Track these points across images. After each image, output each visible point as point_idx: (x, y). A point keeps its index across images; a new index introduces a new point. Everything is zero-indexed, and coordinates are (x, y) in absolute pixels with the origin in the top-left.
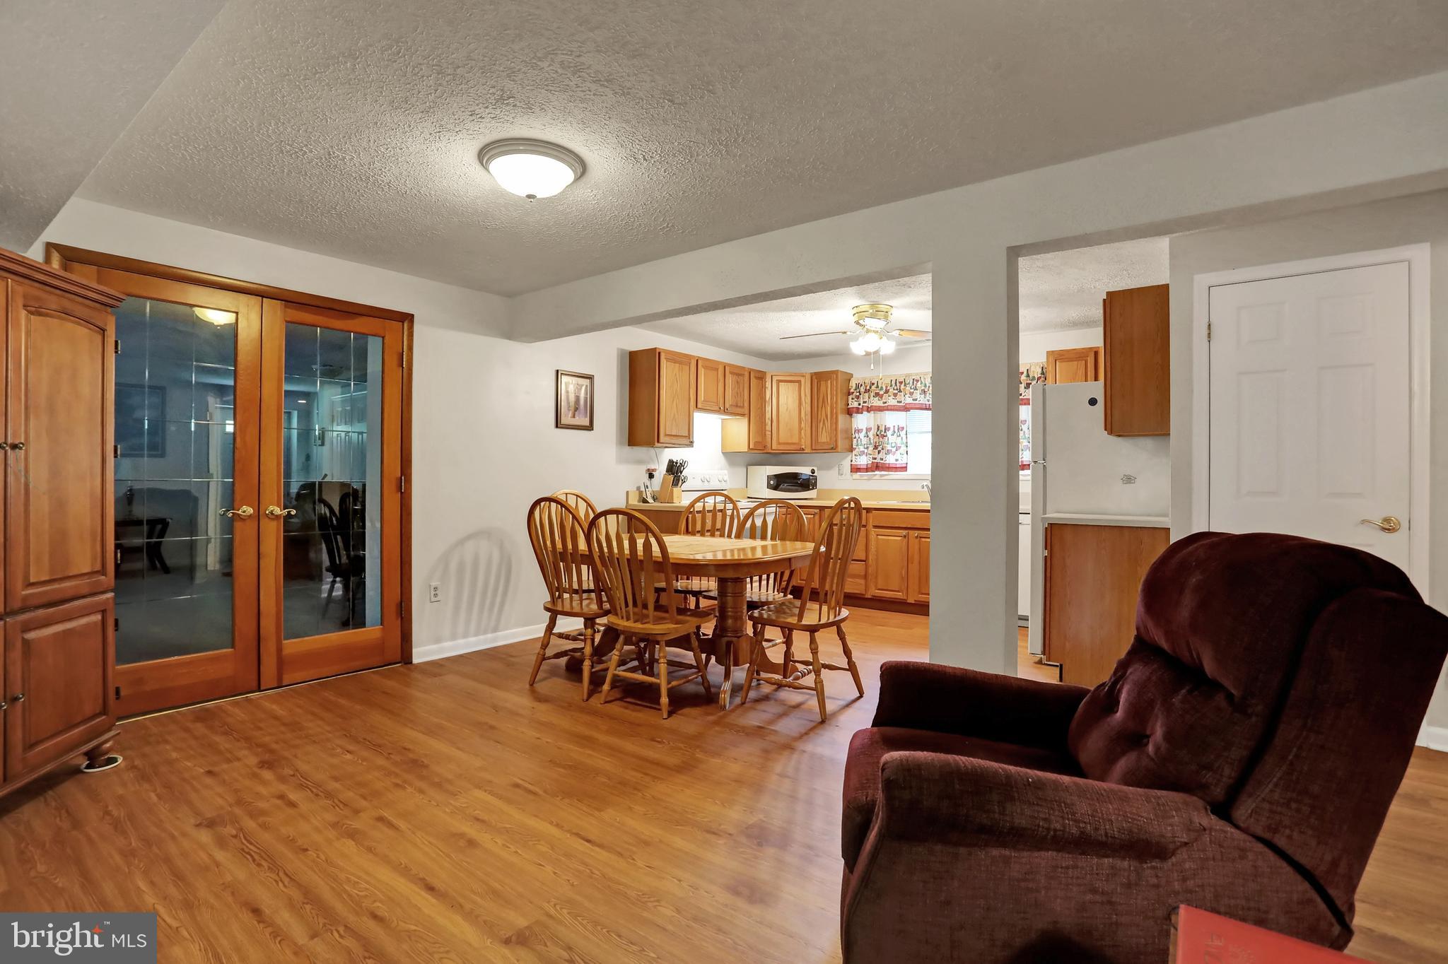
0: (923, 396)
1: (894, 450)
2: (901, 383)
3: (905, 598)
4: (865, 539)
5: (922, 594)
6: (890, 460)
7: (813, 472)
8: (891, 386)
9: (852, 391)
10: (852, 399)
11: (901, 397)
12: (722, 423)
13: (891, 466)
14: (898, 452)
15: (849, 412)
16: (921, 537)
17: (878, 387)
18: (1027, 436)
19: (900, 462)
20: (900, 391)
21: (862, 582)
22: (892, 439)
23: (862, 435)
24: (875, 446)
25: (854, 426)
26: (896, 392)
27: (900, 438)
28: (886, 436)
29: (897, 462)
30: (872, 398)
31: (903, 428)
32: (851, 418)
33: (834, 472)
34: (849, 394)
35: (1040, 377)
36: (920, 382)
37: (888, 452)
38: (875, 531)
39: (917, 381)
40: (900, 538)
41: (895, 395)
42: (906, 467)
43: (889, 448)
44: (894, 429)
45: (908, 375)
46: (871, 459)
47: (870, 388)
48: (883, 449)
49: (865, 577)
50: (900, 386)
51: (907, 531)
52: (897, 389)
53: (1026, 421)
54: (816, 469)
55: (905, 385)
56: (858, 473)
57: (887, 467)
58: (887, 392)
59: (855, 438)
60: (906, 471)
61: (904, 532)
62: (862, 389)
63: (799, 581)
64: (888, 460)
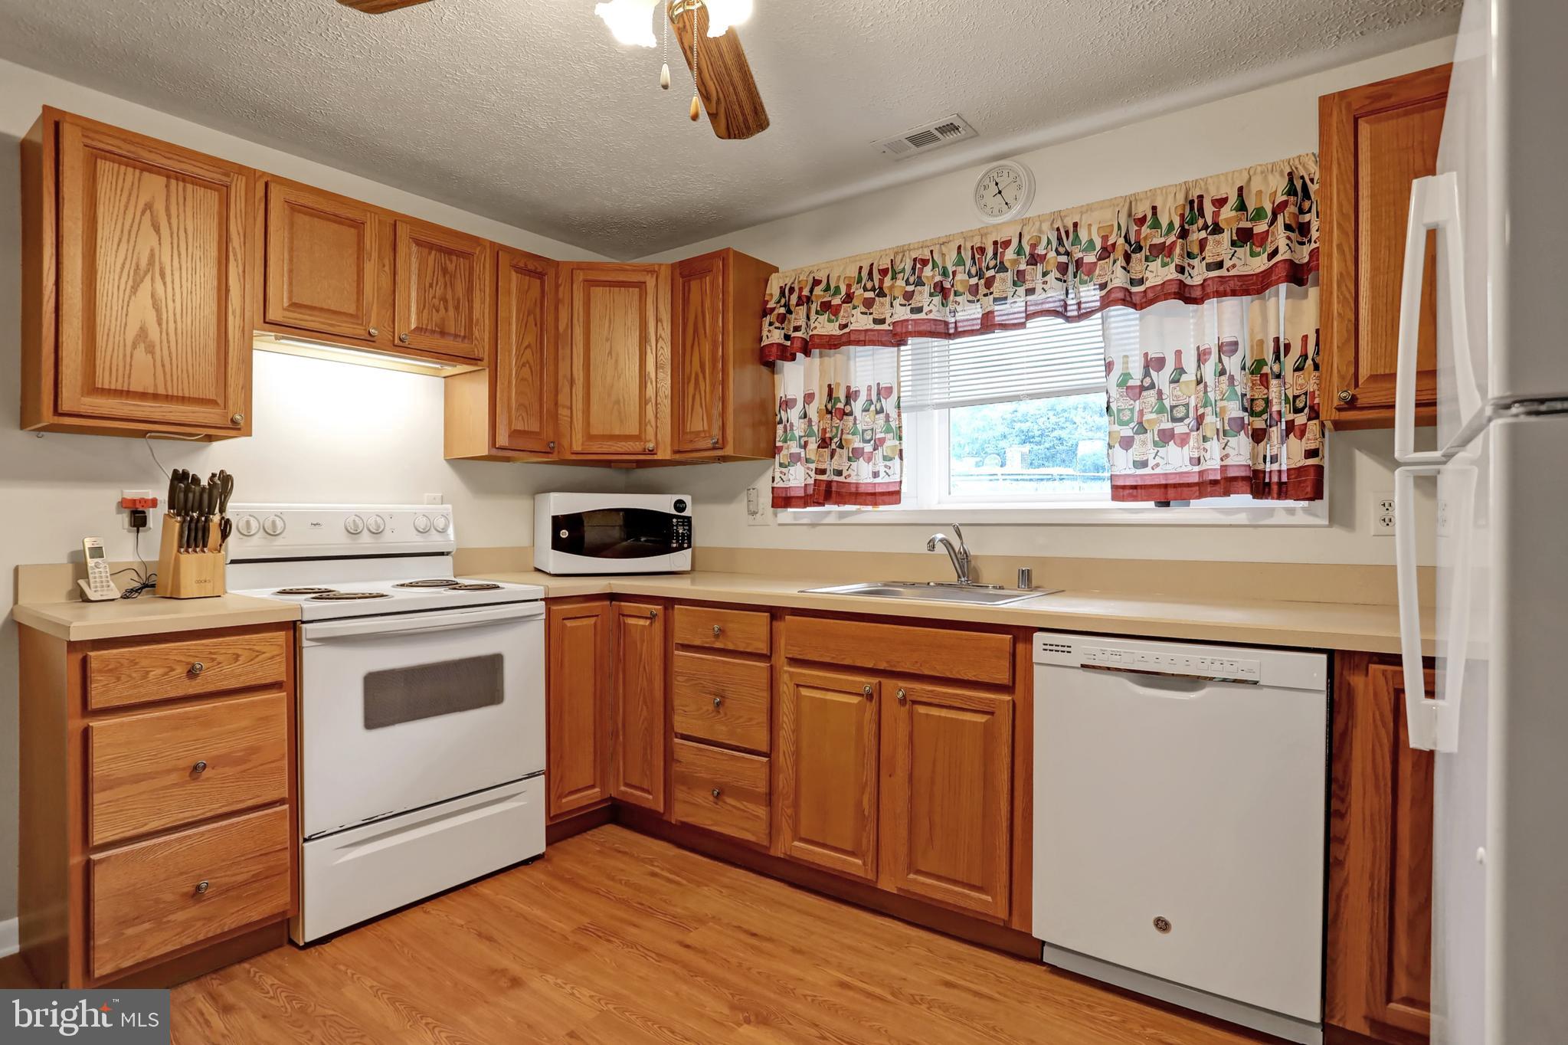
0: (937, 300)
1: (868, 448)
2: (884, 272)
3: (871, 876)
4: (766, 694)
5: (918, 872)
6: (862, 473)
7: (680, 505)
8: (859, 281)
9: (771, 305)
10: (771, 324)
11: (882, 308)
12: (446, 386)
13: (862, 490)
14: (879, 453)
15: (769, 359)
16: (914, 702)
17: (827, 288)
18: (1239, 390)
19: (882, 479)
20: (881, 294)
21: (762, 811)
22: (861, 418)
23: (794, 415)
24: (823, 440)
25: (780, 393)
26: (870, 295)
27: (882, 416)
28: (851, 414)
29: (877, 480)
30: (813, 316)
31: (889, 390)
32: (773, 372)
33: (739, 508)
34: (766, 312)
35: (1284, 204)
36: (930, 265)
37: (856, 454)
38: (791, 674)
39: (925, 262)
40: (855, 700)
41: (869, 304)
42: (898, 493)
43: (858, 444)
44: (869, 395)
45: (902, 251)
46: (813, 474)
47: (811, 291)
48: (841, 446)
49: (770, 798)
50: (881, 281)
51: (875, 680)
52: (873, 289)
53: (1236, 343)
54: (687, 499)
55: (894, 278)
56: (790, 510)
57: (851, 494)
58: (849, 298)
59: (781, 422)
60: (898, 502)
61: (867, 682)
62: (794, 299)
63: (623, 788)
64: (853, 474)
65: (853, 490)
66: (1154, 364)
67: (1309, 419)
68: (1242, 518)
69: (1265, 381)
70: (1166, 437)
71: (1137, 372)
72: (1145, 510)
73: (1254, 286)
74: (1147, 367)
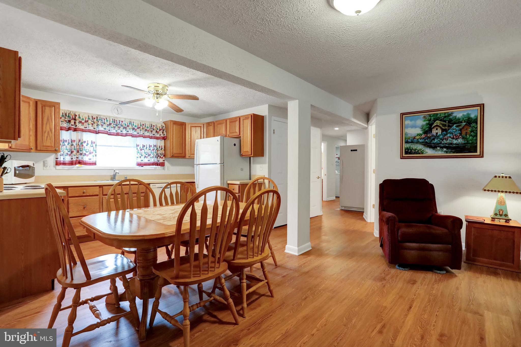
1: (88, 153)
2: (94, 119)
6: (86, 159)
8: (89, 119)
11: (95, 126)
13: (86, 162)
14: (91, 155)
17: (80, 118)
19: (92, 160)
22: (86, 147)
23: (66, 143)
24: (78, 151)
27: (93, 147)
28: (84, 146)
29: (90, 160)
30: (77, 123)
31: (94, 142)
33: (40, 165)
37: (85, 154)
41: (92, 124)
42: (96, 163)
43: (85, 152)
45: (99, 115)
46: (76, 158)
47: (75, 117)
48: (82, 153)
52: (93, 122)
55: (97, 120)
56: (61, 166)
60: (96, 165)
64: (84, 159)
65: (84, 162)
66: (144, 146)
67: (163, 156)
68: (153, 169)
69: (158, 151)
70: (145, 157)
71: (142, 147)
72: (140, 168)
73: (157, 138)
74: (143, 146)
